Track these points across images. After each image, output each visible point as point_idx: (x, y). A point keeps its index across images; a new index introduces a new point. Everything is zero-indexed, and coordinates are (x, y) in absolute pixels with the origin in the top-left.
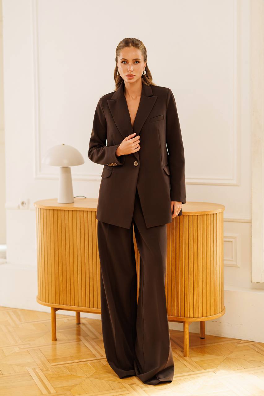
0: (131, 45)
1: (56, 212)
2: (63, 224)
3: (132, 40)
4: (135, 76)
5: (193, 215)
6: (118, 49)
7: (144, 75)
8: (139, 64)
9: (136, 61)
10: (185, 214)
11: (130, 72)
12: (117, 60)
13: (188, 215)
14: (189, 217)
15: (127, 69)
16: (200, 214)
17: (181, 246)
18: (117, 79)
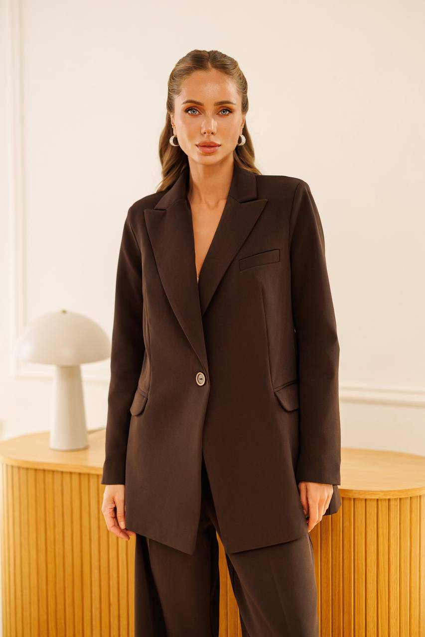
0: (209, 65)
1: (41, 474)
2: (58, 504)
3: (211, 55)
4: (219, 146)
5: (377, 500)
6: (174, 77)
7: (241, 146)
8: (231, 115)
9: (224, 109)
10: (356, 496)
11: (208, 137)
12: (170, 106)
13: (366, 500)
14: (367, 502)
15: (201, 128)
16: (395, 497)
17: (346, 576)
18: (167, 156)
